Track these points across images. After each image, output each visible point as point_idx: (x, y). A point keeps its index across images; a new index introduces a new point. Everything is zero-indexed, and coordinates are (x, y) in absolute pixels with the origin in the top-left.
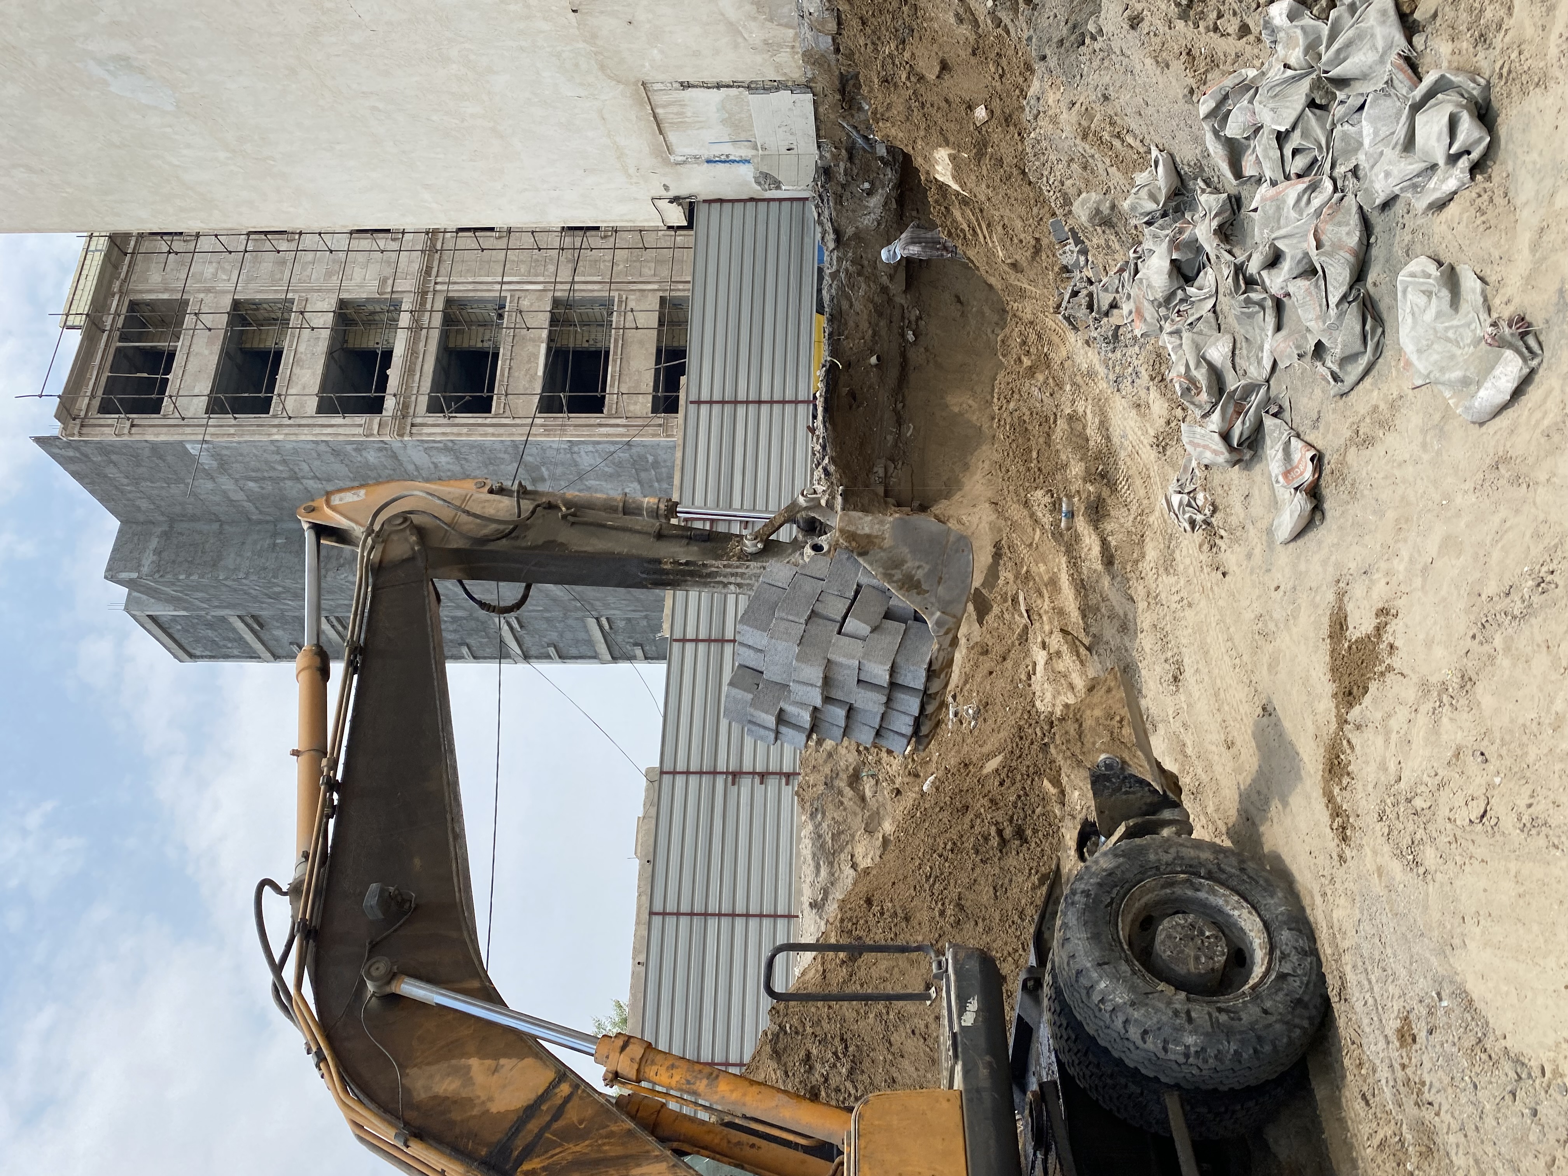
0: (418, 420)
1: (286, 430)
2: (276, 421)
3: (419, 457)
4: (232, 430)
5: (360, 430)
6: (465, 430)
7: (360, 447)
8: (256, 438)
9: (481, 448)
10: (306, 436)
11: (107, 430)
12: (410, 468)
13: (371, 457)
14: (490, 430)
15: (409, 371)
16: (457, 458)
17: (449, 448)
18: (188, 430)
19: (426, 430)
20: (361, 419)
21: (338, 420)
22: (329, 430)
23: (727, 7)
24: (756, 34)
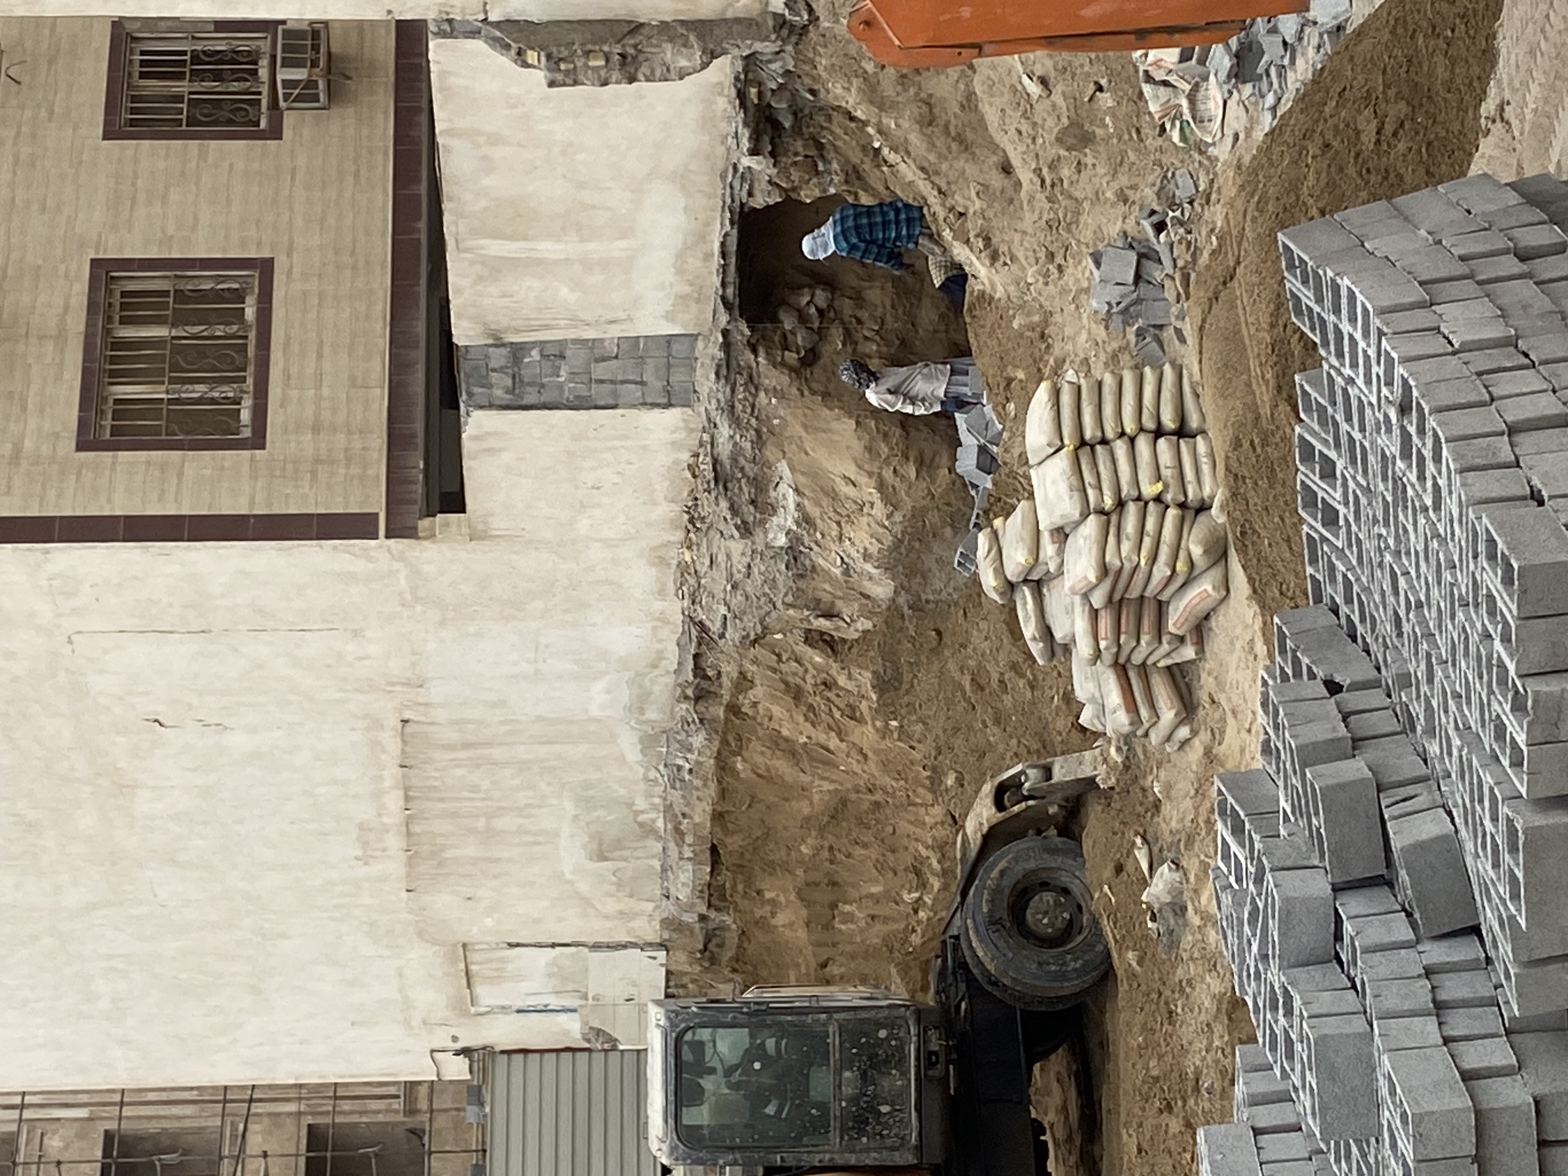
23: (584, 887)
24: (611, 906)
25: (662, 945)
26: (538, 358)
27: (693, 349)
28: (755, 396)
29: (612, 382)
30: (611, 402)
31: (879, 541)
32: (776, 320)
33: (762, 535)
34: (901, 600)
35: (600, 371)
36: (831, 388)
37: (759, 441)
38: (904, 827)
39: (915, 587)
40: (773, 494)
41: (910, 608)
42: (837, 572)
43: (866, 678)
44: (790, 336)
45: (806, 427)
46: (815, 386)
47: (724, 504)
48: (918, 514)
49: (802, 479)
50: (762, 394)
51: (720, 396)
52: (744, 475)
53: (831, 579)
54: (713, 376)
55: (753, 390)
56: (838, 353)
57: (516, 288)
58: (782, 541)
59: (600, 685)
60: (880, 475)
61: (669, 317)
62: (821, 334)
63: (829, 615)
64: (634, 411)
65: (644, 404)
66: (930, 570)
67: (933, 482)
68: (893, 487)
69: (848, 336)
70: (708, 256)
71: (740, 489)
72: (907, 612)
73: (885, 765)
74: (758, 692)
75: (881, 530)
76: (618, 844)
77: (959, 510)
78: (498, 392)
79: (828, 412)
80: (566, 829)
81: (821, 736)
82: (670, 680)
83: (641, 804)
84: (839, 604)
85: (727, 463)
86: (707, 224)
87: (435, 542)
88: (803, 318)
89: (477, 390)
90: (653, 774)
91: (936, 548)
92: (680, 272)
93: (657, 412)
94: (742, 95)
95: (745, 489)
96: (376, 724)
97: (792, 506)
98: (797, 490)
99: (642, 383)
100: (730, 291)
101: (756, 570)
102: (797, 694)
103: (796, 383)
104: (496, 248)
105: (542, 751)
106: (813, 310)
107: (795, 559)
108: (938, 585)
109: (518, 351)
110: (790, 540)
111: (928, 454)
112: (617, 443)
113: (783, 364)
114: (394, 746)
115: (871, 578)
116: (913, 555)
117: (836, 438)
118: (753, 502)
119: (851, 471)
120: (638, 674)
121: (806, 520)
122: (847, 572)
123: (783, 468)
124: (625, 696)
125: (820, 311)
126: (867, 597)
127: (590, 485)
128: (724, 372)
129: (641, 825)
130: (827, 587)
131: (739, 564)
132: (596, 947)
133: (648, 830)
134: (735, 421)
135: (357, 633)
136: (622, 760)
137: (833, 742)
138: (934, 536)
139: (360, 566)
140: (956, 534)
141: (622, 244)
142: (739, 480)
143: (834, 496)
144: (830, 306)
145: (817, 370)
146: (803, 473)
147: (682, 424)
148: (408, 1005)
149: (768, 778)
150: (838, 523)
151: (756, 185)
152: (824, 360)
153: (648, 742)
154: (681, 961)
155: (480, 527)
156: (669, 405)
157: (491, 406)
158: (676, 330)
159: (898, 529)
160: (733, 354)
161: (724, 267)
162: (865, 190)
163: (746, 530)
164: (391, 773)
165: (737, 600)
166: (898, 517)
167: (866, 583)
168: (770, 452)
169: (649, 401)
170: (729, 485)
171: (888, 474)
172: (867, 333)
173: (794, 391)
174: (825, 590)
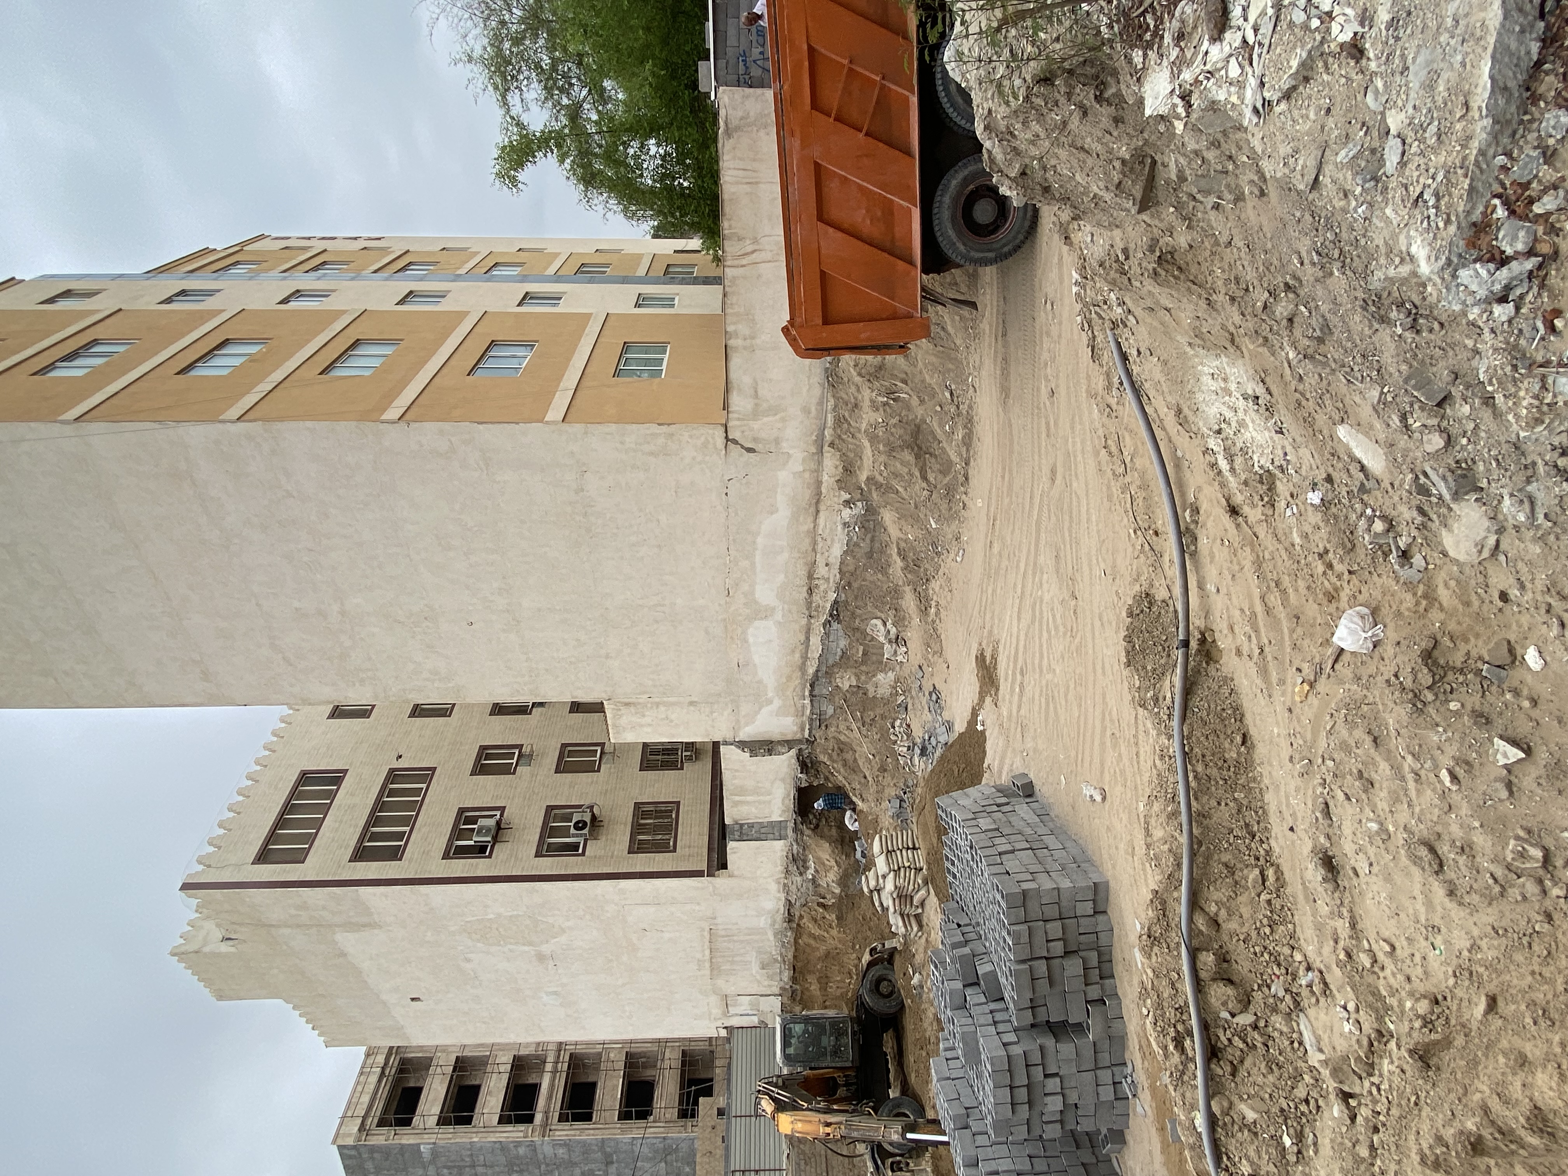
0: (553, 1127)
1: (480, 1135)
2: (475, 1130)
3: (548, 1150)
4: (450, 1136)
5: (521, 1134)
6: (578, 1132)
7: (518, 1144)
8: (464, 1140)
9: (584, 1144)
10: (492, 1138)
11: (381, 1137)
12: (541, 1157)
13: (522, 1151)
14: (592, 1132)
15: (550, 1097)
16: (569, 1150)
17: (566, 1144)
18: (426, 1136)
19: (557, 1133)
20: (522, 1127)
21: (509, 1128)
22: (505, 1135)
23: (758, 977)
24: (766, 983)
25: (780, 995)
26: (747, 827)
27: (787, 824)
28: (803, 837)
29: (766, 833)
30: (766, 839)
31: (836, 877)
32: (808, 819)
33: (805, 875)
34: (842, 894)
35: (763, 830)
36: (822, 834)
37: (804, 849)
38: (845, 960)
39: (846, 890)
40: (808, 864)
41: (845, 896)
42: (825, 886)
43: (834, 916)
44: (811, 822)
45: (816, 845)
46: (818, 834)
47: (795, 867)
48: (846, 870)
49: (815, 860)
50: (805, 836)
51: (794, 837)
53: (824, 888)
54: (792, 832)
55: (802, 835)
57: (741, 809)
58: (810, 877)
59: (763, 918)
60: (836, 858)
61: (780, 816)
63: (824, 898)
64: (772, 841)
65: (774, 839)
66: (850, 886)
67: (850, 861)
68: (839, 862)
70: (790, 800)
71: (799, 863)
73: (840, 941)
74: (805, 920)
75: (837, 874)
76: (768, 965)
77: (857, 869)
78: (736, 837)
79: (821, 841)
80: (754, 960)
81: (822, 933)
82: (781, 916)
83: (774, 952)
84: (826, 895)
85: (796, 855)
86: (790, 792)
87: (719, 878)
89: (731, 836)
90: (777, 944)
91: (851, 879)
92: (783, 804)
93: (777, 841)
94: (798, 759)
95: (801, 863)
96: (703, 930)
97: (813, 867)
98: (814, 863)
99: (773, 834)
100: (796, 809)
101: (804, 885)
102: (816, 921)
103: (813, 833)
104: (737, 798)
105: (748, 937)
107: (814, 882)
108: (852, 890)
109: (742, 825)
110: (813, 877)
112: (769, 849)
113: (810, 828)
114: (708, 937)
115: (834, 888)
116: (845, 881)
117: (823, 847)
118: (803, 866)
119: (828, 857)
120: (773, 915)
121: (817, 871)
122: (828, 886)
123: (811, 857)
124: (769, 921)
126: (833, 893)
127: (760, 862)
128: (795, 830)
129: (774, 959)
130: (823, 890)
131: (799, 885)
132: (762, 995)
133: (776, 960)
134: (798, 844)
135: (698, 904)
136: (768, 940)
137: (826, 934)
138: (850, 876)
139: (700, 885)
140: (856, 876)
141: (768, 797)
142: (799, 860)
143: (824, 864)
145: (819, 829)
146: (816, 858)
147: (784, 845)
148: (710, 1014)
149: (809, 945)
150: (825, 872)
151: (802, 781)
152: (821, 827)
153: (775, 935)
154: (785, 1000)
155: (731, 873)
156: (780, 840)
157: (734, 840)
158: (782, 819)
159: (841, 873)
160: (797, 826)
161: (794, 802)
163: (801, 874)
164: (707, 944)
165: (799, 894)
166: (841, 870)
168: (807, 852)
169: (776, 838)
170: (796, 861)
171: (838, 858)
173: (813, 835)
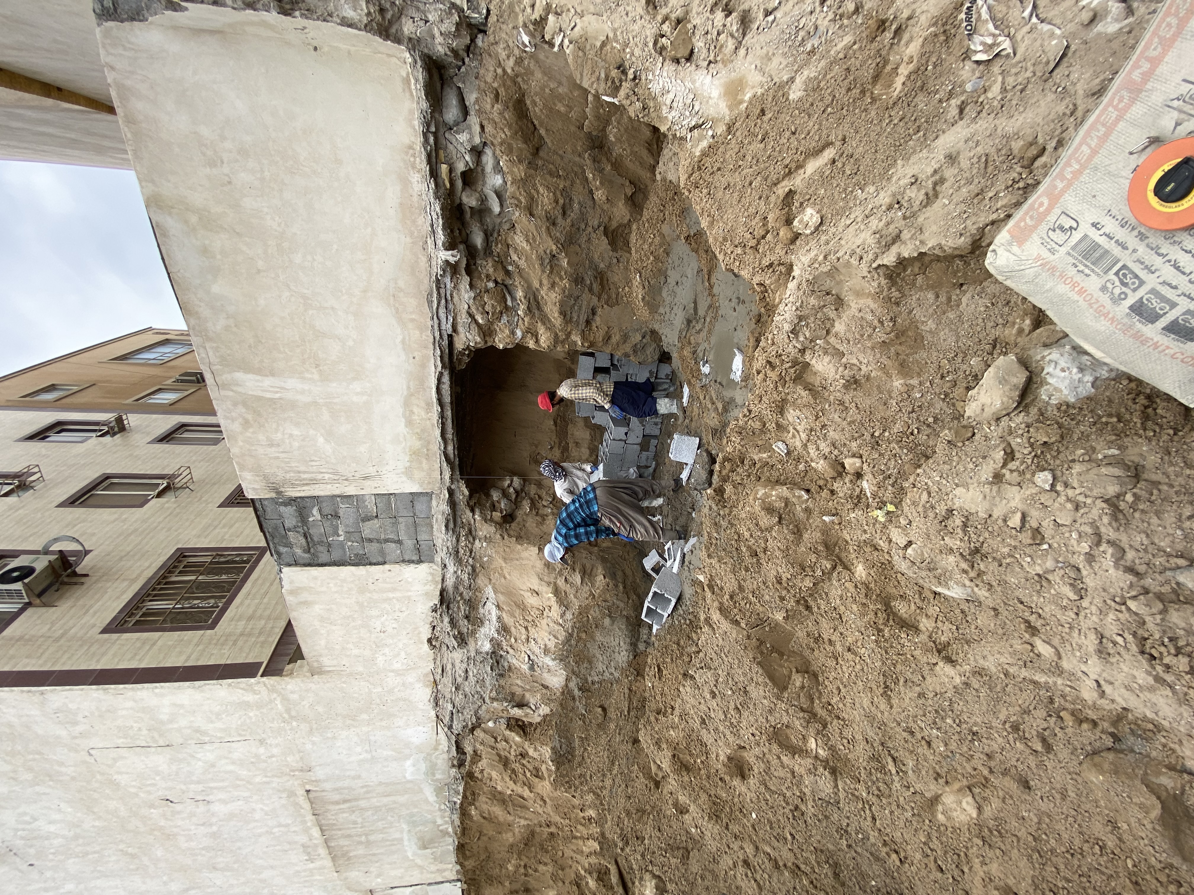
23: (419, 861)
24: (433, 868)
25: (458, 880)
26: (319, 517)
27: (430, 508)
28: (473, 544)
29: (378, 541)
30: (380, 559)
31: (555, 637)
32: (488, 495)
33: (473, 644)
34: (572, 685)
36: (522, 534)
37: (474, 573)
39: (583, 671)
40: (481, 611)
41: (580, 689)
42: (525, 667)
43: (546, 752)
44: (497, 504)
45: (505, 559)
46: (512, 533)
47: (446, 620)
48: (583, 611)
49: (502, 598)
50: (477, 541)
51: (449, 544)
52: (462, 598)
53: (523, 676)
54: (444, 528)
55: (471, 539)
56: (527, 515)
57: (279, 435)
58: (487, 647)
59: (409, 763)
60: (555, 583)
61: (408, 473)
62: (517, 503)
63: (521, 705)
64: (397, 566)
65: (403, 561)
66: (594, 656)
67: (593, 585)
68: (566, 593)
69: (533, 505)
70: (429, 405)
71: (459, 608)
72: (576, 692)
73: (556, 807)
74: (483, 763)
75: (557, 627)
76: (432, 841)
77: (614, 604)
78: (298, 551)
79: (519, 547)
80: (406, 836)
81: (519, 789)
82: (445, 756)
83: (439, 821)
84: (528, 695)
85: (451, 590)
86: (423, 366)
87: (292, 678)
88: (505, 494)
89: (283, 550)
90: (443, 807)
91: (599, 637)
92: (409, 423)
93: (412, 566)
94: (434, 174)
95: (462, 608)
96: (292, 794)
97: (494, 619)
98: (498, 606)
99: (399, 542)
100: (450, 448)
101: (471, 673)
102: (505, 762)
103: (499, 532)
105: (387, 800)
106: (511, 490)
107: (498, 663)
108: (600, 667)
109: (302, 510)
110: (493, 646)
111: (588, 566)
112: (391, 595)
113: (491, 520)
114: (307, 805)
115: (549, 671)
116: (581, 645)
117: (524, 562)
118: (467, 617)
119: (535, 583)
120: (428, 754)
121: (504, 629)
122: (532, 668)
123: (489, 591)
124: (423, 767)
125: (517, 492)
126: (546, 687)
127: (378, 630)
128: (451, 525)
129: (441, 831)
130: (519, 682)
131: (460, 670)
132: (430, 884)
133: (445, 833)
134: (459, 561)
135: (262, 742)
136: (426, 801)
137: (526, 793)
138: (596, 627)
139: (250, 698)
140: (613, 622)
141: (357, 386)
142: (458, 602)
143: (523, 607)
144: (522, 490)
145: (514, 525)
146: (502, 593)
147: (430, 578)
149: (489, 819)
150: (526, 628)
151: (459, 318)
152: (519, 519)
153: (438, 791)
155: (315, 664)
156: (420, 561)
157: (296, 564)
158: (415, 489)
159: (569, 625)
160: (459, 513)
161: (442, 416)
162: (544, 323)
163: (462, 640)
164: (310, 817)
165: (459, 699)
166: (569, 616)
167: (545, 675)
168: (481, 581)
169: (407, 559)
170: (451, 606)
171: (561, 582)
172: (545, 503)
173: (498, 536)
174: (517, 684)
